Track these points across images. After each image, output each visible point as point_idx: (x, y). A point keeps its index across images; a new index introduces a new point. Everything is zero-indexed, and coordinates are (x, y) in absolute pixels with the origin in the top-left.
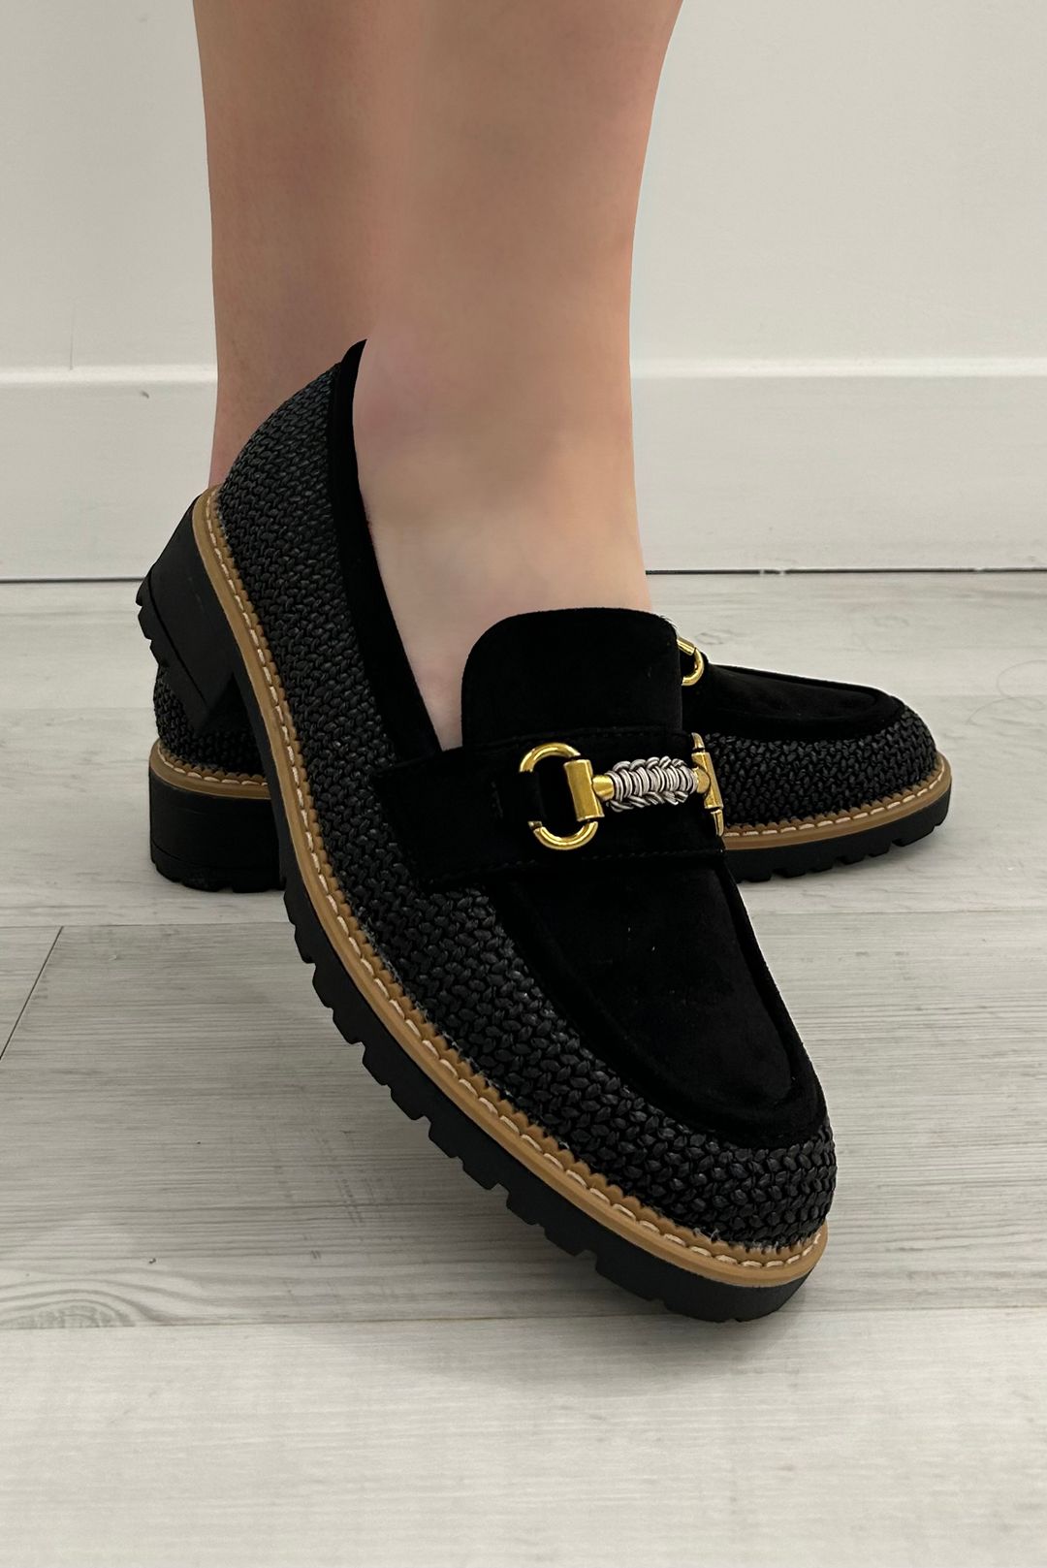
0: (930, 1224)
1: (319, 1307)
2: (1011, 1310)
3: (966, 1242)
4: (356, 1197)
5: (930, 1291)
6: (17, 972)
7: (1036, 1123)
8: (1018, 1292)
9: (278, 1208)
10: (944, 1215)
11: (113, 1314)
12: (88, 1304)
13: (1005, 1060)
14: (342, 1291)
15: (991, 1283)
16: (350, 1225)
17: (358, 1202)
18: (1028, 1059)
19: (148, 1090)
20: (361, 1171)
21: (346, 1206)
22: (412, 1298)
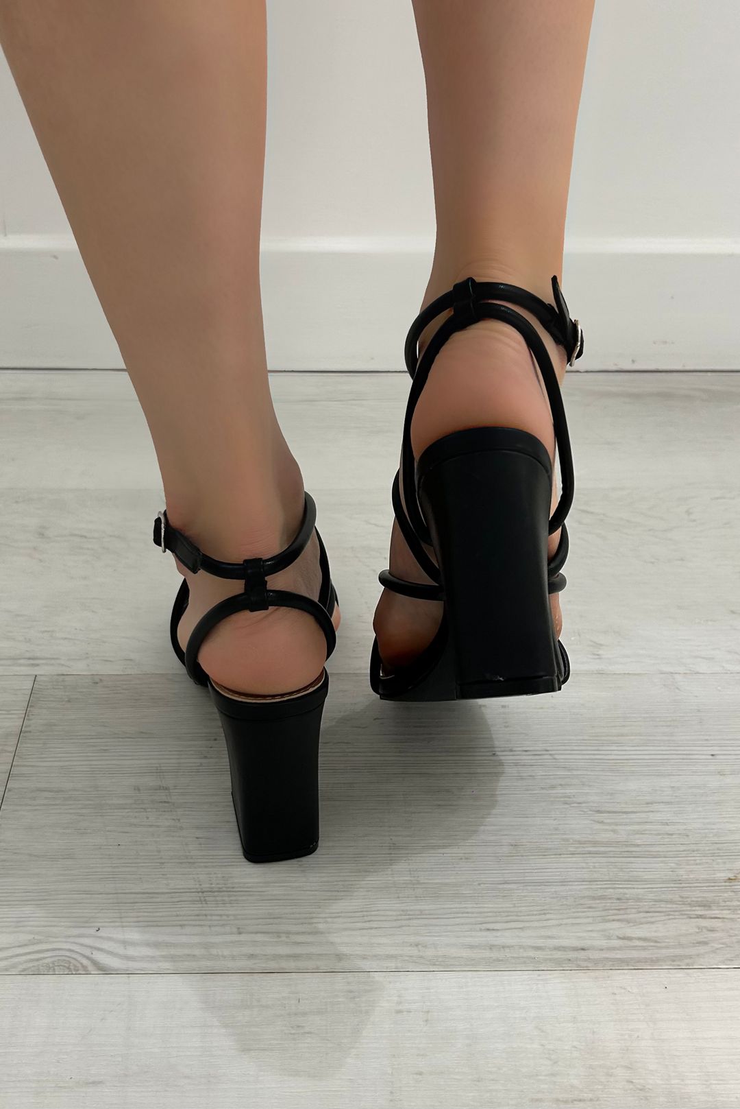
0: (504, 912)
1: (187, 963)
3: (521, 925)
4: (203, 886)
5: (501, 959)
6: (12, 712)
7: (567, 840)
8: (546, 960)
9: (163, 893)
10: (512, 906)
11: (79, 965)
12: (68, 959)
13: (554, 792)
14: (197, 952)
15: (531, 953)
16: (201, 905)
17: (204, 890)
18: (568, 791)
19: (90, 804)
20: (206, 867)
21: (198, 892)
22: (233, 958)
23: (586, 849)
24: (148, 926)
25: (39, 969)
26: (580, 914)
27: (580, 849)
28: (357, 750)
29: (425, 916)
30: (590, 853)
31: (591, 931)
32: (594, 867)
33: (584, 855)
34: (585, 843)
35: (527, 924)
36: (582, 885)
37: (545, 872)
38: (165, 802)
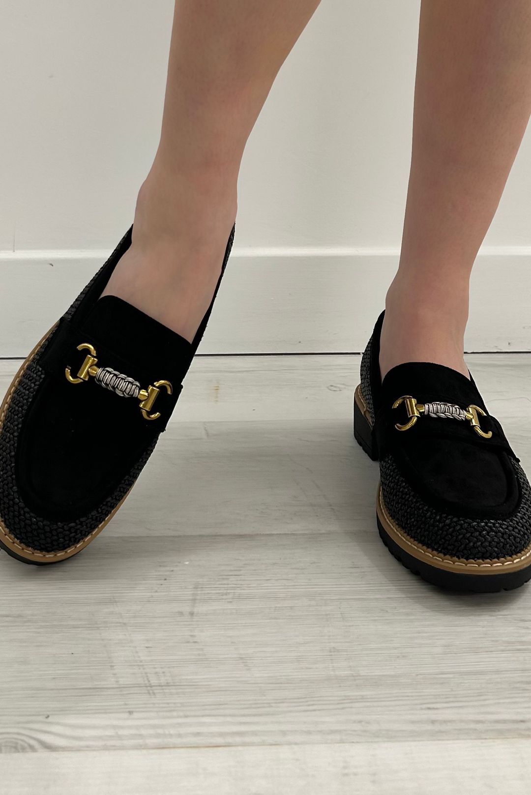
1: (132, 741)
2: (483, 741)
4: (151, 682)
5: (443, 730)
7: (497, 641)
14: (143, 732)
16: (148, 697)
17: (153, 684)
19: (47, 625)
20: (155, 668)
21: (147, 687)
22: (180, 736)
27: (511, 647)
28: (296, 584)
29: (365, 700)
34: (513, 643)
36: (515, 673)
37: (479, 665)
38: (117, 623)
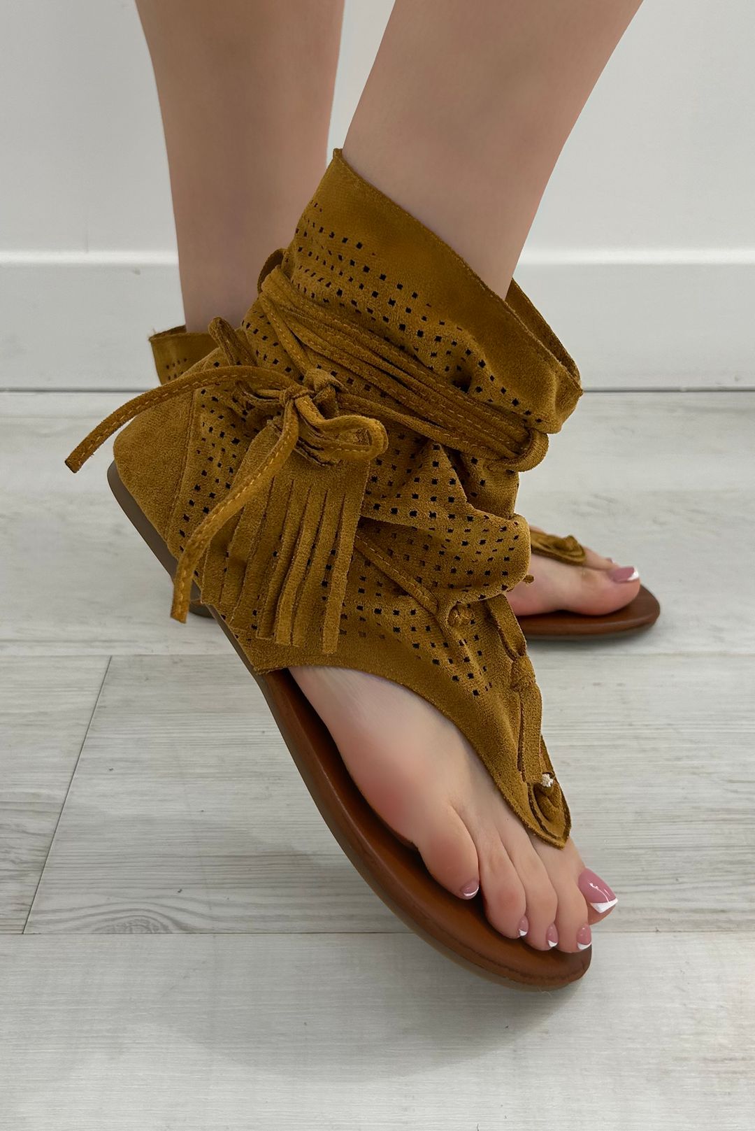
0: (632, 876)
3: (651, 888)
6: (86, 689)
8: (682, 922)
9: (251, 857)
10: (641, 870)
11: (159, 925)
12: (146, 919)
13: (679, 763)
15: (666, 916)
18: (696, 763)
23: (720, 816)
24: (234, 888)
25: (114, 929)
26: (719, 878)
30: (724, 820)
31: (732, 894)
32: (730, 833)
33: (717, 822)
35: (658, 888)
